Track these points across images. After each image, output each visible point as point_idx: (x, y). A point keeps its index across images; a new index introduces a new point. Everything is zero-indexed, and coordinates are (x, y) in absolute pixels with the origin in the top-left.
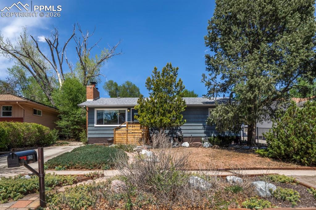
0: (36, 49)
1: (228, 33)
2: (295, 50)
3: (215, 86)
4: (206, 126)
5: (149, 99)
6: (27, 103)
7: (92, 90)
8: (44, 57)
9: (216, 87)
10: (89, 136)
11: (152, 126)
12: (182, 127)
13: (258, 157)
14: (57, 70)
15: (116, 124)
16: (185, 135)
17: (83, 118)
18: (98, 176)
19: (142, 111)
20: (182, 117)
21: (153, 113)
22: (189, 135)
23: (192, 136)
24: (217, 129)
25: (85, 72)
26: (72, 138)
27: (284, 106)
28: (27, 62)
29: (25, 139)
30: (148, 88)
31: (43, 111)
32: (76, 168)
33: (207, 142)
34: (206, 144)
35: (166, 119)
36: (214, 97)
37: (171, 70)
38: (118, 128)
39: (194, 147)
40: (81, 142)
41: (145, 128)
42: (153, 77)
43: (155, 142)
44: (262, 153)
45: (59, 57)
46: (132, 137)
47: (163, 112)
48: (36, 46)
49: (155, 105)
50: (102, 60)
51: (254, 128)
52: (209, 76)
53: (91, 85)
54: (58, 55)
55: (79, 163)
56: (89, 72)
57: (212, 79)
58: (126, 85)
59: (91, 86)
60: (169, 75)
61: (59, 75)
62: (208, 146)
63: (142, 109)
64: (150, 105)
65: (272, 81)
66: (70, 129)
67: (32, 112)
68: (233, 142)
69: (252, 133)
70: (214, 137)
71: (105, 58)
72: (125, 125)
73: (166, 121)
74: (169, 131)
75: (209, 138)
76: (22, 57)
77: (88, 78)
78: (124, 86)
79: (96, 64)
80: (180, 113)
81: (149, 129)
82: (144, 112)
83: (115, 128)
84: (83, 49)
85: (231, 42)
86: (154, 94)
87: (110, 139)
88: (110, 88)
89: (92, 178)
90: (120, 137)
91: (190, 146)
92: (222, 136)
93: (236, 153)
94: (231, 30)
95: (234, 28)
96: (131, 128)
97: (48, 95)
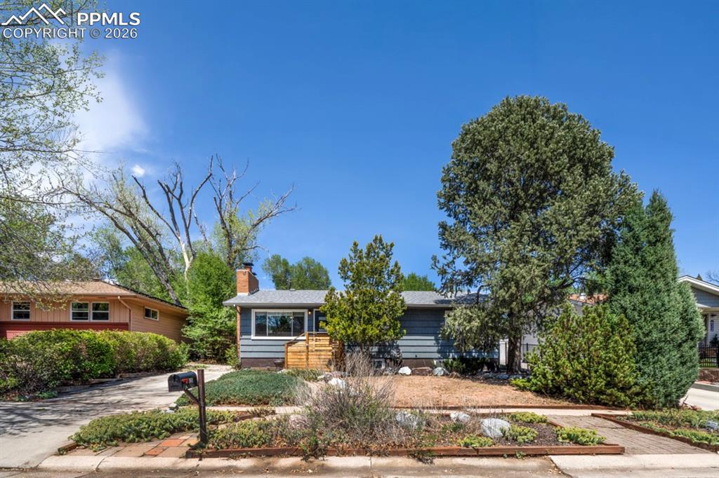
0: (143, 200)
1: (473, 190)
2: (571, 226)
3: (454, 275)
4: (440, 341)
5: (345, 295)
6: (135, 299)
7: (246, 277)
8: (158, 214)
9: (455, 277)
10: (242, 355)
11: (349, 339)
12: (399, 343)
13: (516, 390)
14: (179, 238)
15: (288, 336)
16: (404, 355)
17: (230, 324)
18: (267, 413)
19: (333, 316)
20: (399, 325)
21: (351, 318)
22: (413, 356)
23: (418, 357)
24: (456, 346)
25: (230, 242)
26: (211, 358)
27: (557, 312)
28: (126, 223)
29: (137, 359)
30: (342, 277)
31: (160, 312)
32: (230, 403)
33: (441, 366)
34: (439, 370)
35: (372, 329)
36: (452, 293)
37: (381, 247)
38: (291, 343)
39: (418, 374)
40: (228, 364)
41: (338, 342)
42: (351, 258)
43: (349, 364)
44: (521, 384)
45: (183, 215)
46: (315, 357)
47: (367, 317)
48: (143, 195)
49: (355, 305)
50: (261, 220)
51: (518, 344)
52: (444, 260)
53: (245, 268)
54: (182, 212)
55: (235, 396)
56: (238, 242)
57: (448, 265)
58: (303, 265)
59: (244, 271)
60: (378, 257)
61: (183, 246)
62: (442, 373)
63: (333, 311)
64: (345, 306)
65: (536, 273)
66: (207, 343)
67: (142, 313)
68: (486, 367)
69: (515, 353)
70: (454, 359)
71: (267, 217)
72: (304, 338)
73: (372, 331)
74: (379, 349)
75: (445, 360)
76: (117, 215)
77: (235, 252)
78: (300, 266)
79: (250, 227)
80: (396, 319)
81: (343, 345)
82: (336, 316)
83: (287, 342)
84: (226, 200)
85: (477, 208)
86: (353, 286)
87: (279, 361)
88: (274, 269)
89: (259, 415)
90: (296, 357)
91: (413, 373)
92: (468, 357)
93: (482, 385)
94: (477, 187)
95: (482, 184)
96: (314, 343)
97: (163, 282)
